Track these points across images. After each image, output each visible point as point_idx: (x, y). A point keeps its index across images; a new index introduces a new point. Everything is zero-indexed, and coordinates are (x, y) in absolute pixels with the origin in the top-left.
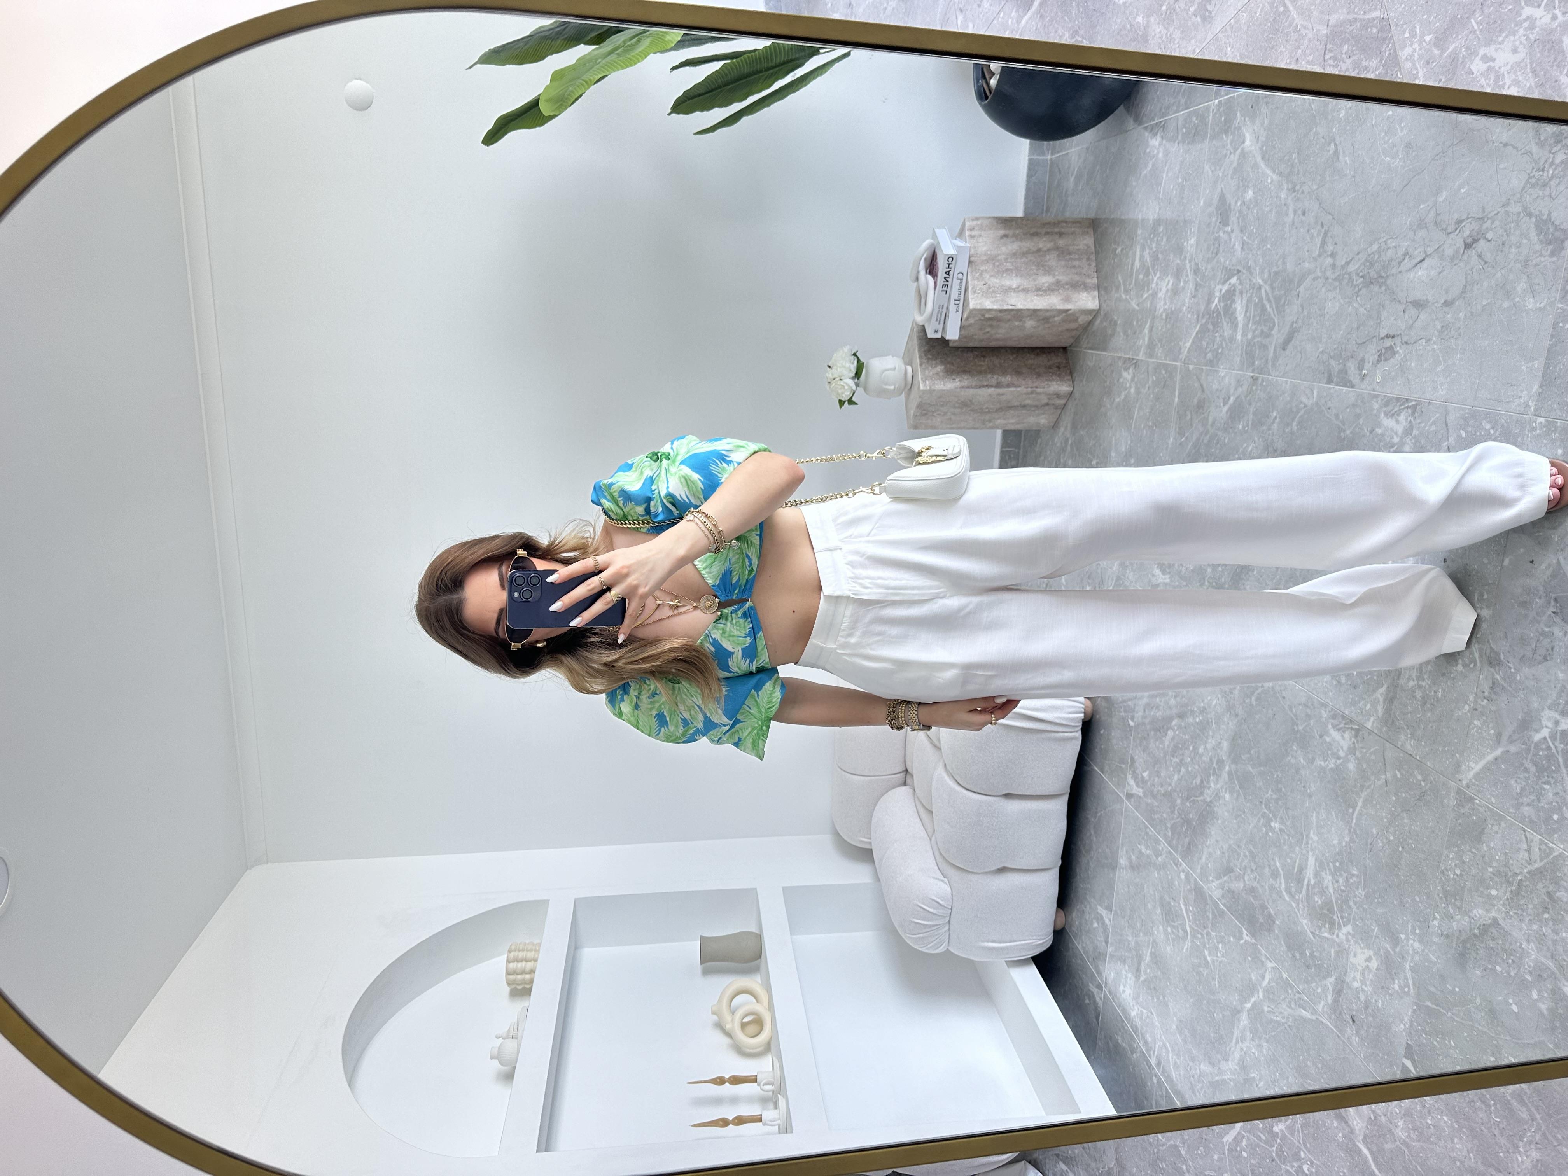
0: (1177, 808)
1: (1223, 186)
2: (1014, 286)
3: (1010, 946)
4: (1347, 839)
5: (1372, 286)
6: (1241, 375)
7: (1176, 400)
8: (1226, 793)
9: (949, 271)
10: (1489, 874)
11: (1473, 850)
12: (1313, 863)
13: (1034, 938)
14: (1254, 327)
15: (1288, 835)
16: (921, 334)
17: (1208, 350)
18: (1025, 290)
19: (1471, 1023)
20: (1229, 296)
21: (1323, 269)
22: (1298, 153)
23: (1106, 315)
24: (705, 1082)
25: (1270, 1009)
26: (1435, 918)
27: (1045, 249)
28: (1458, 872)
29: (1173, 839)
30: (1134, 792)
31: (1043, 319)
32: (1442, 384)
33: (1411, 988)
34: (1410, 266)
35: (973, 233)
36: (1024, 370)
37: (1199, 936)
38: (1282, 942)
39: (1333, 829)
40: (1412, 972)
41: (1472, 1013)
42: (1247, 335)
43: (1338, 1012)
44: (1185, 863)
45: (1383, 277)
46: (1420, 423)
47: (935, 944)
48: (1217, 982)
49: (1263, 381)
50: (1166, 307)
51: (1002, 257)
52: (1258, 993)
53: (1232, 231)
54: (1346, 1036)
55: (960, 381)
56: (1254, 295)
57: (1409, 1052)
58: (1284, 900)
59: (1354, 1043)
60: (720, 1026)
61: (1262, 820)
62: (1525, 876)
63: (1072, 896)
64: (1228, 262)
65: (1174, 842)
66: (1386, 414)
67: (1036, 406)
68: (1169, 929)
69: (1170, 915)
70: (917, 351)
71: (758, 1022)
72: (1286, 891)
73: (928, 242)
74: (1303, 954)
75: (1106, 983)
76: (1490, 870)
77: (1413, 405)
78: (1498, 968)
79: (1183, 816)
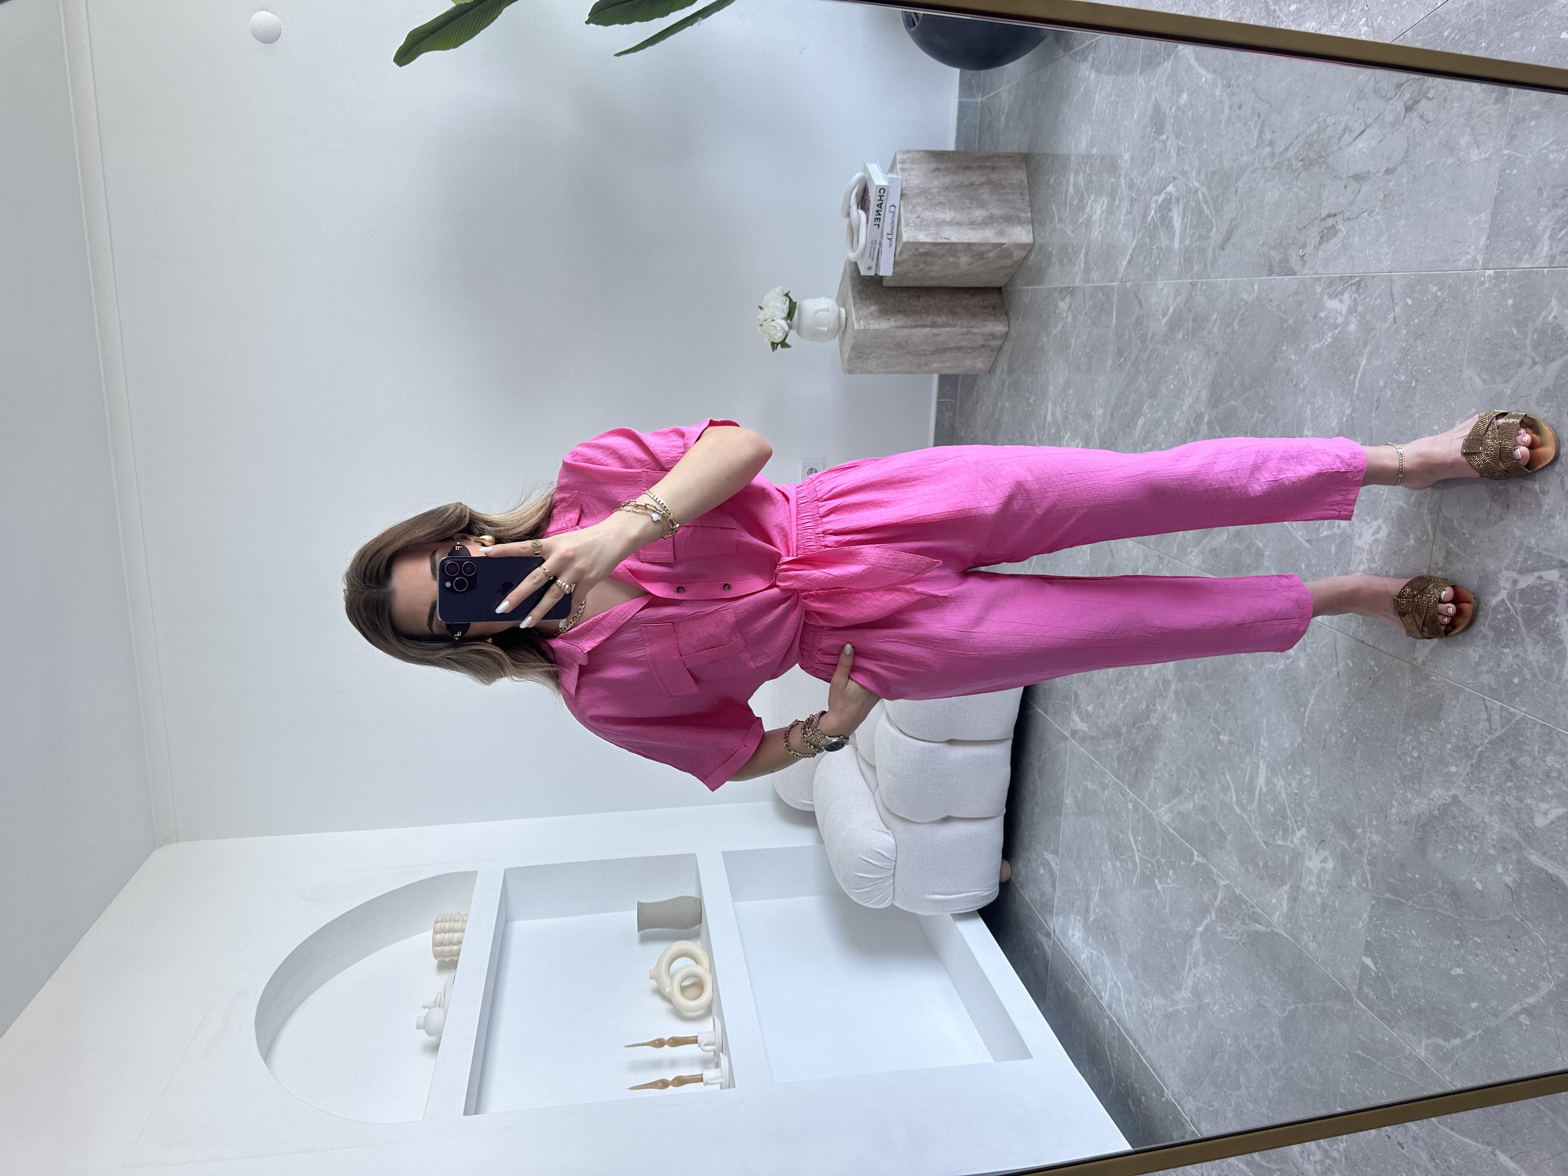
0: (1122, 737)
1: (1157, 95)
2: (948, 219)
3: (957, 899)
4: (1299, 740)
5: (1312, 167)
6: (1180, 283)
7: (1114, 321)
8: (1173, 713)
9: (881, 204)
10: (1448, 751)
11: (1431, 729)
13: (981, 889)
14: (1191, 232)
15: (1238, 746)
16: (854, 274)
17: (1146, 263)
18: (959, 224)
19: (1432, 909)
20: (1165, 207)
21: (1262, 160)
23: (1040, 248)
24: (643, 1044)
25: (1222, 929)
26: (1392, 806)
27: (978, 183)
28: (1415, 754)
29: (1119, 769)
30: (1079, 727)
31: (978, 255)
32: (1386, 254)
33: (1370, 882)
34: (1350, 139)
35: (905, 166)
36: (960, 310)
37: (1149, 865)
38: (1235, 858)
39: (1284, 731)
40: (1370, 865)
41: (1435, 899)
42: (1185, 242)
43: (1294, 920)
44: (1133, 793)
45: (1322, 156)
46: (1365, 298)
47: (880, 898)
49: (1202, 285)
50: (1102, 228)
51: (935, 190)
52: (1211, 915)
54: (1303, 943)
55: (895, 321)
57: (1369, 950)
59: (1311, 949)
60: (659, 992)
61: (1211, 735)
62: (1487, 748)
63: (1018, 845)
64: (1163, 172)
65: (1121, 772)
66: (1331, 296)
67: (972, 348)
68: (1118, 864)
69: (1118, 849)
70: (850, 290)
71: (699, 985)
73: (858, 175)
74: (1256, 865)
75: (1054, 930)
76: (1449, 746)
77: (1358, 281)
78: (1460, 847)
79: (1129, 744)
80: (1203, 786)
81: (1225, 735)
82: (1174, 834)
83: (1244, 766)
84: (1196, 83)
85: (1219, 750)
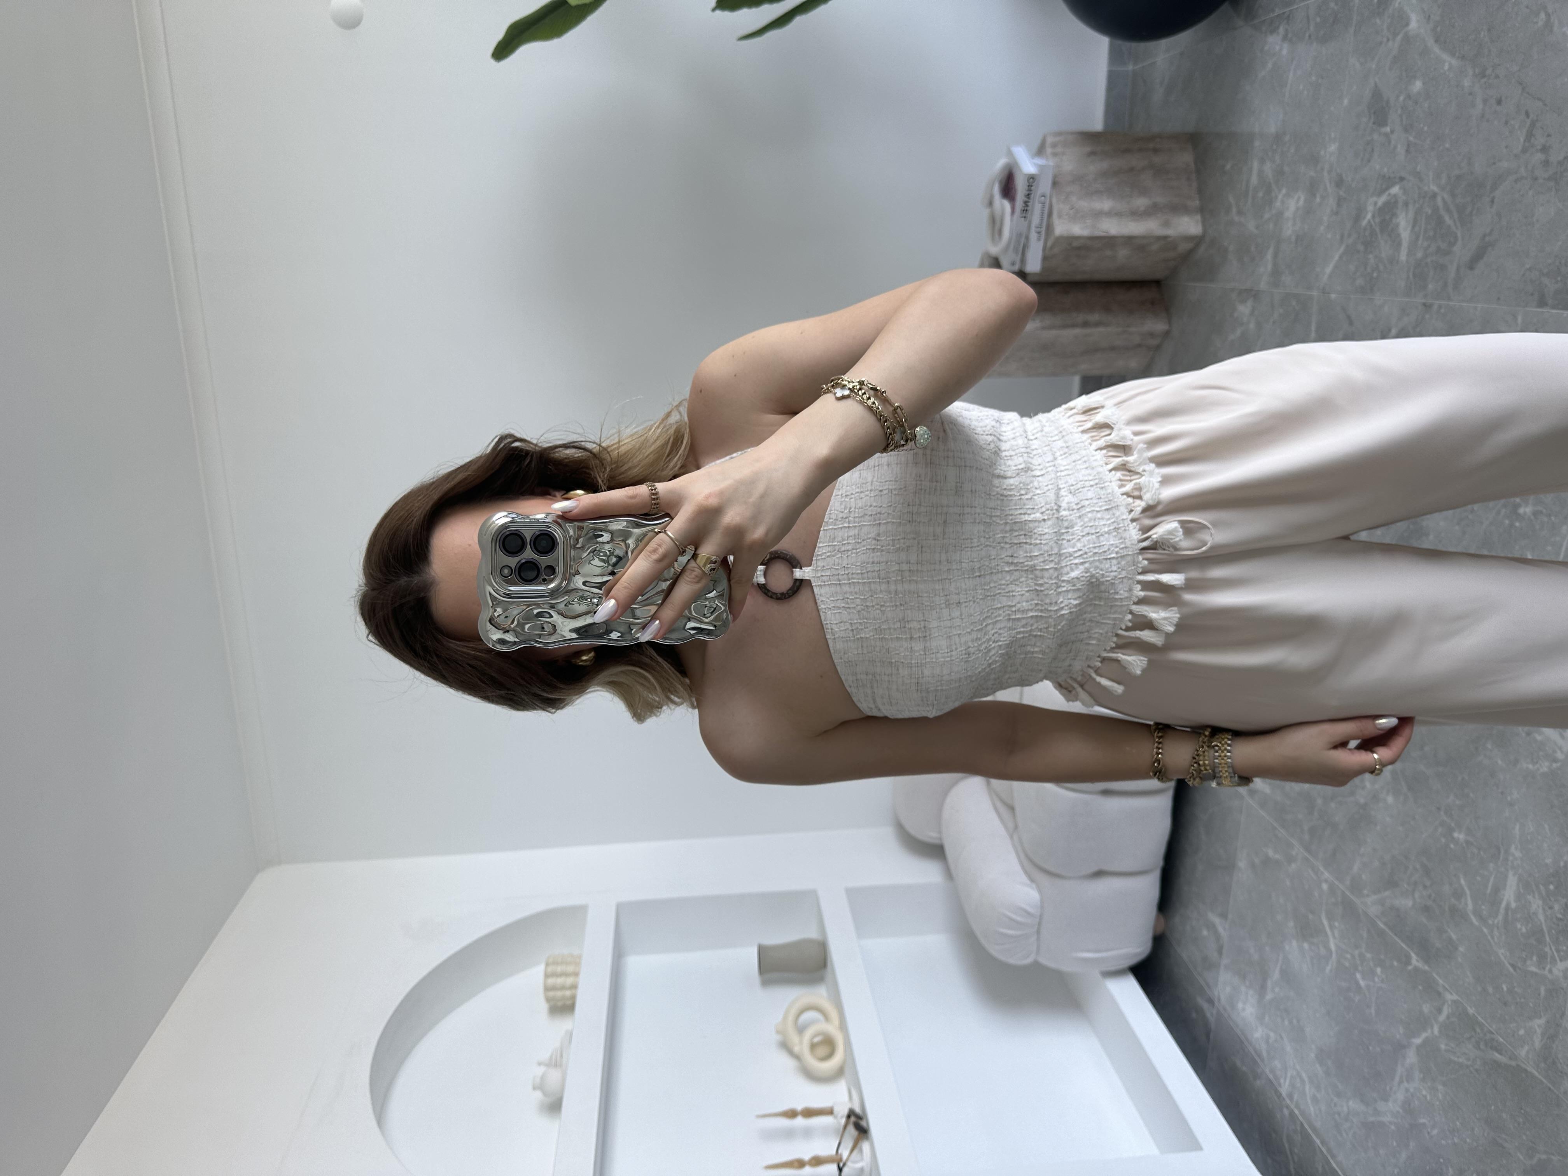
0: (1317, 809)
1: (1377, 79)
2: (1106, 209)
3: (1106, 957)
6: (1407, 303)
7: (1313, 335)
9: (1029, 194)
12: (1515, 883)
13: (1133, 946)
14: (1426, 244)
15: (1478, 848)
17: (1358, 274)
18: (1119, 214)
21: (1530, 168)
22: (1489, 30)
23: (1212, 241)
24: (776, 1115)
25: (1448, 1048)
27: (1139, 167)
29: (1311, 843)
31: (1139, 247)
35: (1056, 150)
36: (1115, 307)
37: (1349, 956)
38: (1468, 973)
39: (1546, 844)
42: (1415, 254)
43: (1550, 1060)
44: (1329, 873)
47: (1023, 955)
48: (1373, 1011)
49: (1440, 307)
50: (1296, 228)
51: (1090, 177)
52: (1432, 1029)
53: (1392, 132)
56: (1426, 205)
58: (1473, 925)
60: (785, 1046)
61: (1440, 829)
63: (1174, 899)
64: (1386, 170)
65: (1313, 847)
67: (1127, 348)
68: (1306, 946)
69: (1307, 930)
71: (830, 1043)
72: (1475, 913)
73: (1003, 160)
74: (1497, 988)
75: (1219, 999)
80: (1428, 883)
81: (1460, 833)
82: (1385, 931)
83: (1486, 873)
84: (1435, 69)
85: (1451, 849)
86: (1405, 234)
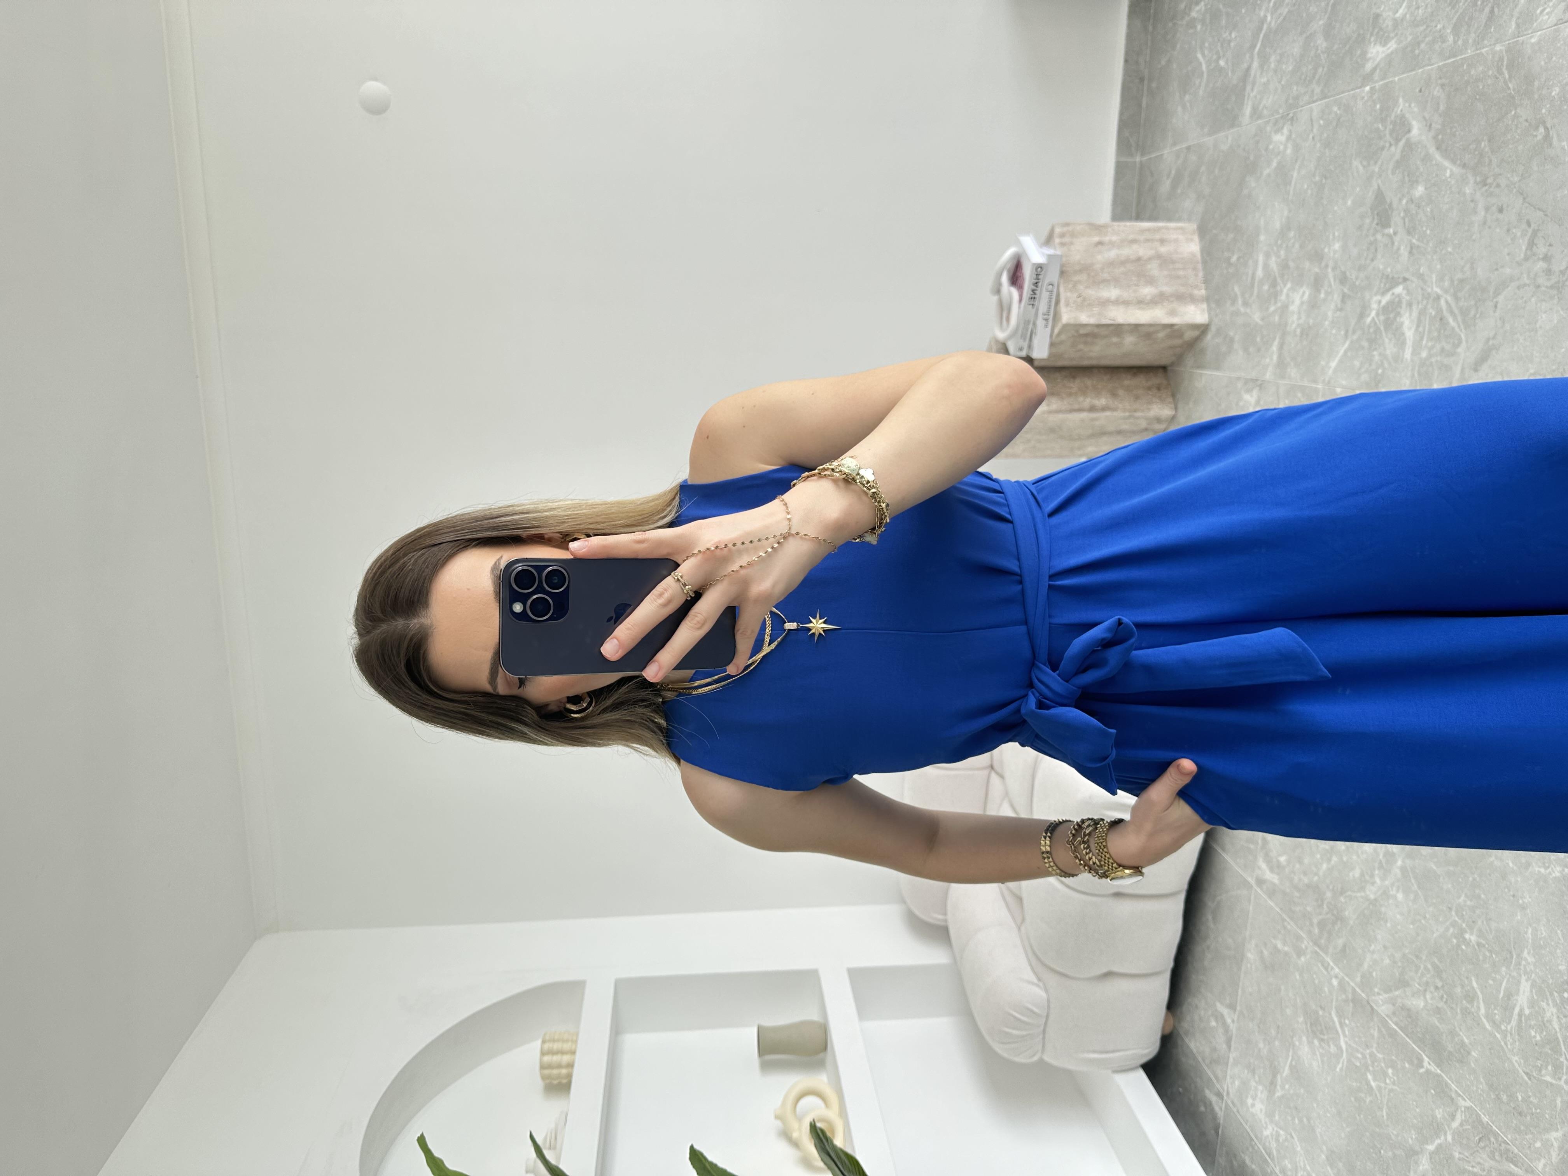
0: (1326, 902)
1: (1380, 182)
2: (1113, 298)
8: (1398, 891)
9: (1037, 283)
12: (1528, 989)
14: (1430, 344)
15: (1490, 951)
18: (1126, 302)
21: (1532, 276)
22: (1489, 141)
23: (1218, 329)
25: (1463, 1157)
27: (1146, 259)
29: (1321, 938)
30: (1267, 877)
31: (1145, 335)
35: (1065, 242)
36: (1121, 392)
37: (1360, 1056)
38: (1482, 1080)
39: (1558, 951)
42: (1419, 354)
44: (1339, 968)
47: (1029, 1054)
48: (1385, 1114)
50: (1301, 321)
51: (1099, 268)
52: (1445, 1135)
53: (1395, 233)
56: (1429, 306)
58: (1485, 1028)
61: (1451, 930)
64: (1389, 270)
65: (1323, 942)
67: (1134, 432)
68: (1316, 1042)
69: (1316, 1026)
72: (1487, 1016)
73: (1011, 251)
74: (1511, 1096)
75: (1227, 1092)
79: (1335, 912)
80: (1440, 984)
81: (1472, 934)
82: (1396, 1031)
83: (1498, 977)
84: (1437, 175)
85: (1462, 950)
86: (1410, 335)
